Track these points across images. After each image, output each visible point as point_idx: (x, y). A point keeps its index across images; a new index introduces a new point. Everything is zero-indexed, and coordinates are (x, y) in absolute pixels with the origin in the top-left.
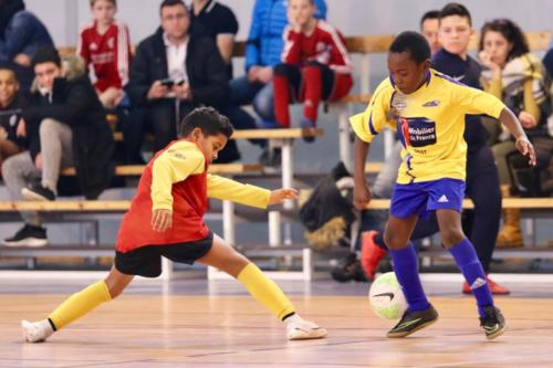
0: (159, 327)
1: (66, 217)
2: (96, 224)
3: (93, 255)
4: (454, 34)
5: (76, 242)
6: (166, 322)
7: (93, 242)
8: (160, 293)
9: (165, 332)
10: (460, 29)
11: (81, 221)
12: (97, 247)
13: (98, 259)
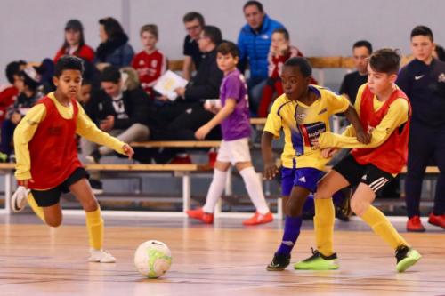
0: (181, 249)
1: (121, 175)
2: (141, 179)
3: (137, 200)
4: (419, 47)
5: (127, 191)
6: (185, 245)
7: (137, 192)
8: (182, 227)
9: (184, 253)
10: (424, 44)
11: (130, 178)
12: (141, 195)
13: (141, 203)
